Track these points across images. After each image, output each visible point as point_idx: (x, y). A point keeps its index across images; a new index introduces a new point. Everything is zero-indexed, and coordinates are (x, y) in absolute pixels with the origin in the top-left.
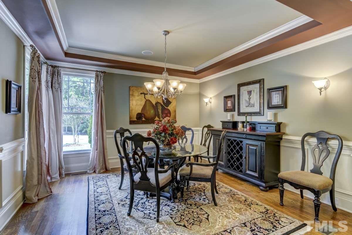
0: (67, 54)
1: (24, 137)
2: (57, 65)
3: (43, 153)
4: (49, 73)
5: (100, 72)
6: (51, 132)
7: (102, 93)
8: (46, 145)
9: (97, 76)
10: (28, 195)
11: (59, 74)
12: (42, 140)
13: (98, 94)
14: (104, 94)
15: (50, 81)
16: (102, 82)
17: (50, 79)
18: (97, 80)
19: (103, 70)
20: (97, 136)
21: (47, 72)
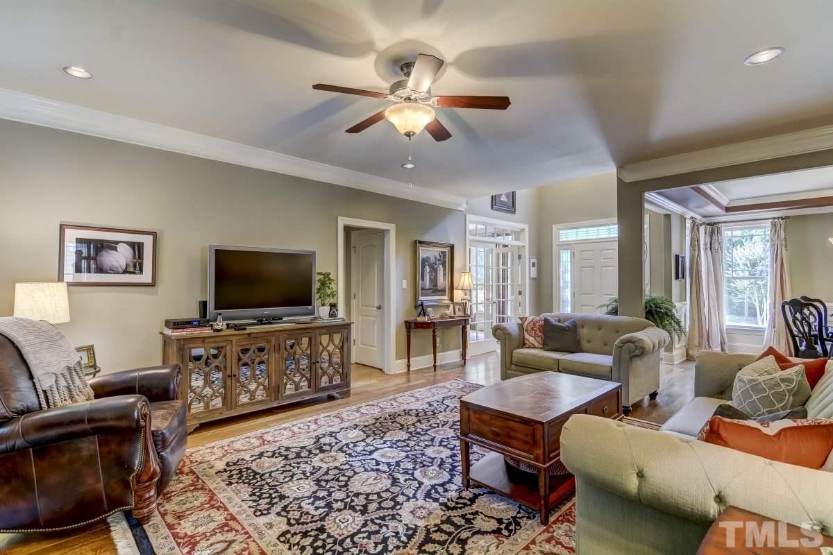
0: (728, 209)
1: (686, 300)
2: (716, 221)
3: (703, 317)
4: (708, 233)
5: (778, 218)
6: (711, 300)
7: (784, 249)
8: (706, 310)
9: (774, 225)
10: (690, 352)
11: (719, 232)
12: (702, 305)
13: (776, 248)
14: (786, 250)
15: (709, 242)
16: (782, 232)
17: (708, 240)
18: (774, 230)
19: (783, 215)
20: (775, 308)
21: (705, 233)
